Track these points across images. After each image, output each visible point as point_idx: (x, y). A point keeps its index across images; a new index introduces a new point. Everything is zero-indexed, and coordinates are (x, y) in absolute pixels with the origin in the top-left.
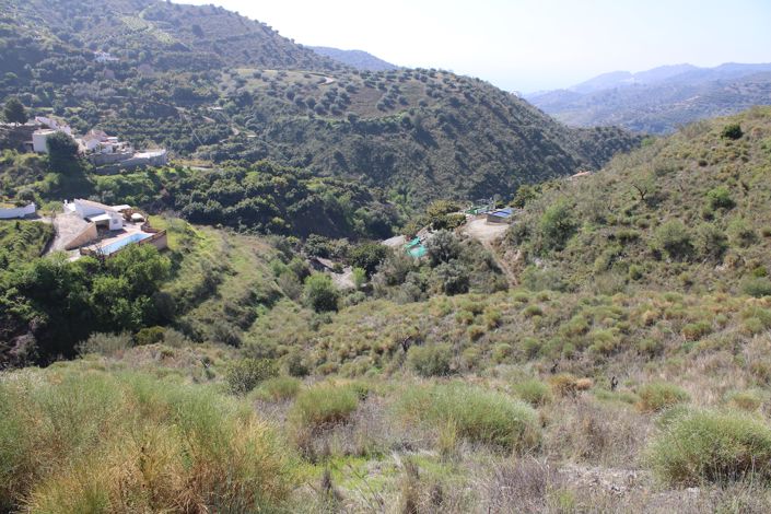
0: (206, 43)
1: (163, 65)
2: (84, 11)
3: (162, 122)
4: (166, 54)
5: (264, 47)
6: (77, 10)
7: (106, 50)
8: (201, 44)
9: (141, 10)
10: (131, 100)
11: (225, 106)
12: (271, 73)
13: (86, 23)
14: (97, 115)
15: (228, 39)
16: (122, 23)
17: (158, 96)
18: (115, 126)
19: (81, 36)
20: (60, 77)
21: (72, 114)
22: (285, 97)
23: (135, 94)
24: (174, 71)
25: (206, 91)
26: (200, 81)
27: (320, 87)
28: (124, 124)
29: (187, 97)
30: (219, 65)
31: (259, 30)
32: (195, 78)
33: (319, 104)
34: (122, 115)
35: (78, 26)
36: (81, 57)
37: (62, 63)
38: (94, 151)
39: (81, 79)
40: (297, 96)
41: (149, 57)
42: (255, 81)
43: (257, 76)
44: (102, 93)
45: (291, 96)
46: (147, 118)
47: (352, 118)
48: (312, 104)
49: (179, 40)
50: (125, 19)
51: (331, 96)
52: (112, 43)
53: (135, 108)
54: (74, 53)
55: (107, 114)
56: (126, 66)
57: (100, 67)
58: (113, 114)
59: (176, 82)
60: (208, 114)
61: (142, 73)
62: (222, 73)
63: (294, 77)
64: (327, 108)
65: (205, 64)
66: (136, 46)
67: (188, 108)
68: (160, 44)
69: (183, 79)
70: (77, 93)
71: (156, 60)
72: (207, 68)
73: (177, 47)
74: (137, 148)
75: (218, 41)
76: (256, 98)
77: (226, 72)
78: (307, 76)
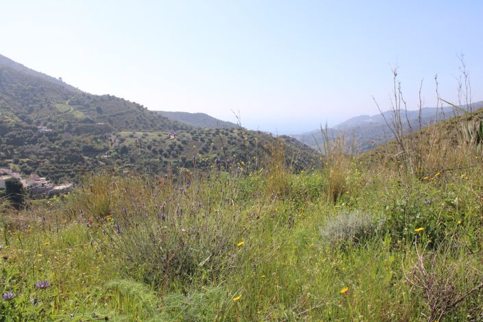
0: (104, 117)
1: (78, 132)
2: (35, 102)
3: (75, 165)
4: (80, 125)
5: (138, 118)
6: (31, 101)
7: (45, 125)
8: (101, 118)
9: (67, 100)
10: (58, 154)
11: (112, 154)
12: (139, 134)
13: (35, 108)
14: (38, 163)
15: (117, 114)
16: (55, 108)
17: (73, 151)
18: (48, 169)
19: (32, 116)
20: (17, 142)
21: (23, 162)
22: (147, 149)
23: (60, 150)
24: (84, 135)
25: (101, 147)
26: (99, 140)
27: (167, 141)
28: (53, 167)
29: (90, 151)
30: (110, 130)
31: (135, 108)
32: (95, 139)
33: (165, 152)
34: (52, 162)
35: (31, 111)
36: (31, 130)
37: (19, 134)
38: (31, 187)
39: (29, 143)
40: (152, 148)
41: (70, 127)
42: (130, 139)
43: (131, 136)
44: (41, 150)
45: (149, 147)
46: (66, 163)
47: (184, 159)
48: (161, 151)
49: (88, 116)
50: (58, 106)
51: (172, 147)
52: (49, 120)
53: (60, 158)
54: (26, 128)
55: (43, 162)
56: (56, 134)
57: (41, 135)
58: (47, 162)
59: (84, 142)
60: (101, 160)
61: (66, 137)
62: (112, 135)
63: (153, 135)
64: (170, 153)
65: (102, 130)
66: (63, 121)
67: (90, 157)
68: (76, 119)
69: (88, 140)
70: (27, 150)
71: (74, 129)
72: (103, 133)
73: (87, 121)
74: (56, 183)
75: (111, 116)
76: (130, 149)
77: (114, 134)
78: (159, 136)
